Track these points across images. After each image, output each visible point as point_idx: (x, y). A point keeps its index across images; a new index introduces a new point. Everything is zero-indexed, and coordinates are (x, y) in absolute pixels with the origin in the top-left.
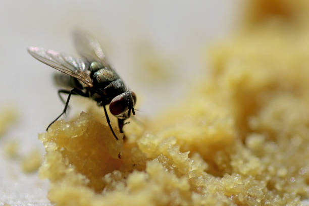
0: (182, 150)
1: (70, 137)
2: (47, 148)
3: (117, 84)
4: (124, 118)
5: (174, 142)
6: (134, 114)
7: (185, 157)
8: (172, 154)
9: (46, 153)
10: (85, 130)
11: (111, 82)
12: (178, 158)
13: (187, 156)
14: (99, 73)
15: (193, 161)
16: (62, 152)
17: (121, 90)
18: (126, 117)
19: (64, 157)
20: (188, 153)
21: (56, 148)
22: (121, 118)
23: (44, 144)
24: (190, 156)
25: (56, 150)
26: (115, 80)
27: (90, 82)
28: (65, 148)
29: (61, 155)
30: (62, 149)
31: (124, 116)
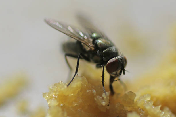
0: (155, 105)
1: (68, 95)
2: (50, 104)
3: (113, 49)
4: (116, 76)
5: (149, 99)
6: (124, 73)
7: (157, 110)
8: (148, 107)
9: (49, 107)
10: (79, 90)
11: (108, 47)
12: (152, 111)
13: (159, 109)
14: (99, 41)
15: (163, 113)
16: (62, 107)
17: (116, 54)
18: (117, 75)
19: (63, 110)
20: (160, 106)
21: (57, 104)
22: (114, 76)
23: (48, 100)
24: (162, 109)
25: (57, 106)
26: (111, 46)
27: (92, 47)
28: (63, 104)
29: (60, 109)
30: (62, 105)
31: (116, 74)
